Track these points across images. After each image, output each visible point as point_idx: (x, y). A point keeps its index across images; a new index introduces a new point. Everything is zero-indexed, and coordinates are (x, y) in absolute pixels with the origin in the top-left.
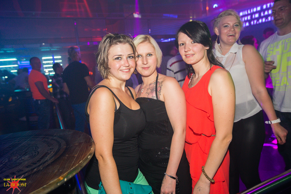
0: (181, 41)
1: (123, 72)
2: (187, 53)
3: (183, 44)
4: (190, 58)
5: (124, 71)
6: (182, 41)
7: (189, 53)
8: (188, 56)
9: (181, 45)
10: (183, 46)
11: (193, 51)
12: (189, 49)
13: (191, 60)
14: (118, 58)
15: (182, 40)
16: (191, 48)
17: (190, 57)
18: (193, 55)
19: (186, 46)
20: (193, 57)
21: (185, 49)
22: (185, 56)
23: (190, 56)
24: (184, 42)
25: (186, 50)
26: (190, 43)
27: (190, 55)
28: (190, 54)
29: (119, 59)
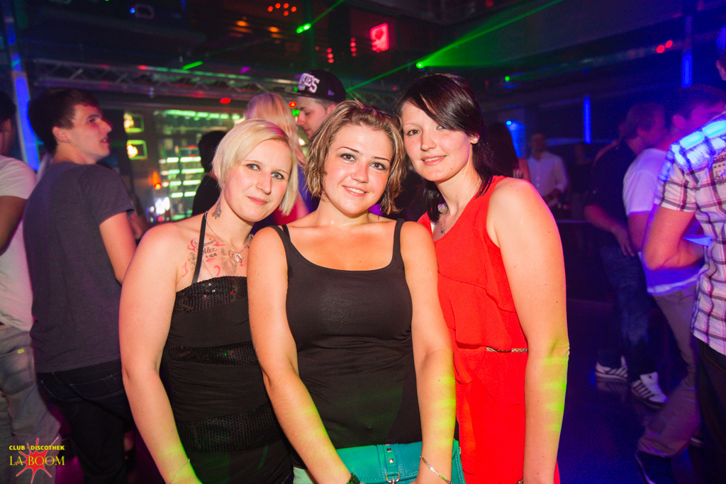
0: (410, 124)
1: (350, 191)
2: (427, 154)
3: (415, 132)
4: (434, 167)
5: (351, 189)
6: (413, 124)
7: (433, 152)
8: (430, 160)
9: (411, 133)
10: (417, 136)
11: (443, 149)
12: (433, 143)
13: (438, 171)
14: (348, 156)
15: (414, 121)
16: (436, 141)
17: (436, 163)
18: (442, 157)
19: (424, 137)
20: (441, 163)
21: (422, 144)
22: (421, 162)
23: (436, 161)
24: (419, 126)
25: (425, 147)
26: (435, 129)
27: (434, 159)
28: (435, 157)
29: (349, 158)
